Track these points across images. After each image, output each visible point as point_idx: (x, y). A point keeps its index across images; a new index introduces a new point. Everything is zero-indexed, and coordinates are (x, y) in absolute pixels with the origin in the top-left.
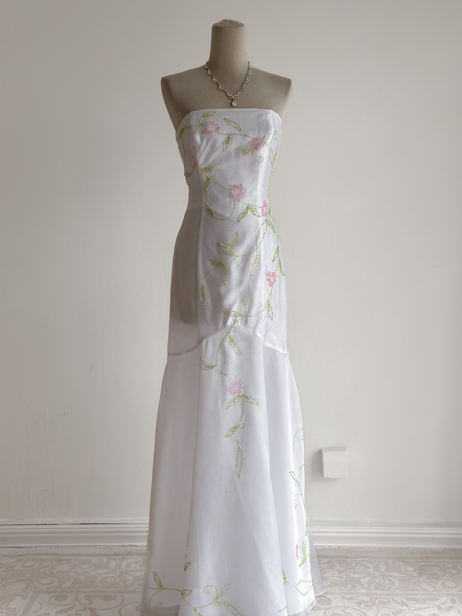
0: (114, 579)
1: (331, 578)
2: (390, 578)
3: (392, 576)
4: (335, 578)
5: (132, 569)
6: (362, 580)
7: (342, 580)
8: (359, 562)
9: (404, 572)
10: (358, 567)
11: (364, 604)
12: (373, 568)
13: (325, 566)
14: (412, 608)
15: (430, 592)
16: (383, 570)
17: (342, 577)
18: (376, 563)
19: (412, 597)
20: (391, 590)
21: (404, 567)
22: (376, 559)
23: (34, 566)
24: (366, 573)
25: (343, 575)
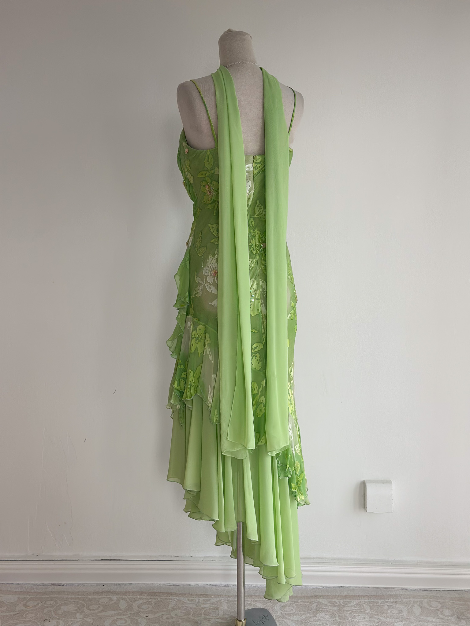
1: (363, 623)
2: (426, 624)
3: (428, 621)
6: (396, 625)
8: (391, 604)
9: (441, 616)
10: (391, 610)
12: (407, 612)
13: (353, 610)
16: (418, 614)
17: (374, 622)
18: (410, 606)
21: (441, 611)
23: (37, 605)
24: (400, 618)
25: (375, 619)
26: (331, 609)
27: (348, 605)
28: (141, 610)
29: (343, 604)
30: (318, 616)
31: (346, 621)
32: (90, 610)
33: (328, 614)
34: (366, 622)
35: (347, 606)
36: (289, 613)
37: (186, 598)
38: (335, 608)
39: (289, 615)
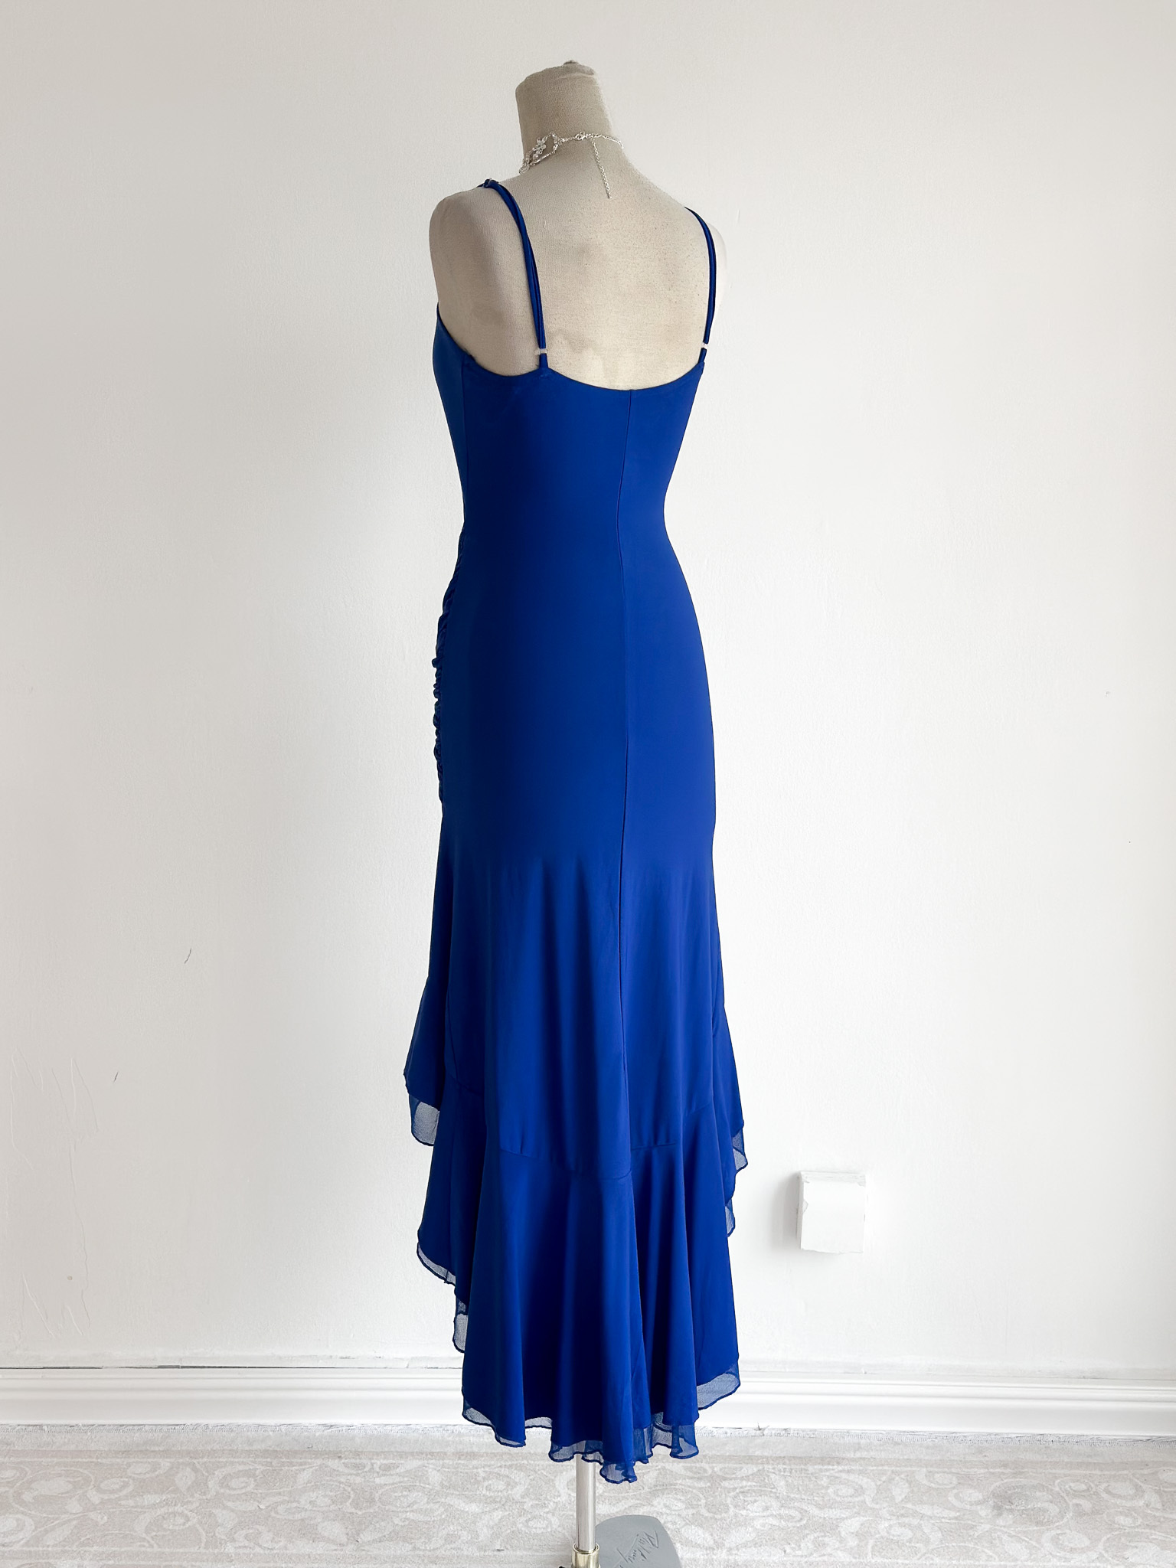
1: (761, 1521)
2: (915, 1522)
3: (922, 1516)
4: (771, 1521)
5: (232, 1492)
6: (843, 1526)
7: (790, 1525)
8: (837, 1475)
9: (956, 1503)
12: (875, 1492)
13: (746, 1487)
15: (1019, 1563)
16: (899, 1499)
17: (790, 1518)
18: (884, 1478)
21: (955, 1491)
22: (882, 1465)
24: (854, 1507)
25: (792, 1512)
26: (689, 1487)
27: (734, 1476)
29: (720, 1473)
30: (655, 1503)
31: (724, 1515)
33: (682, 1498)
34: (770, 1518)
35: (731, 1480)
37: (343, 1461)
38: (702, 1484)
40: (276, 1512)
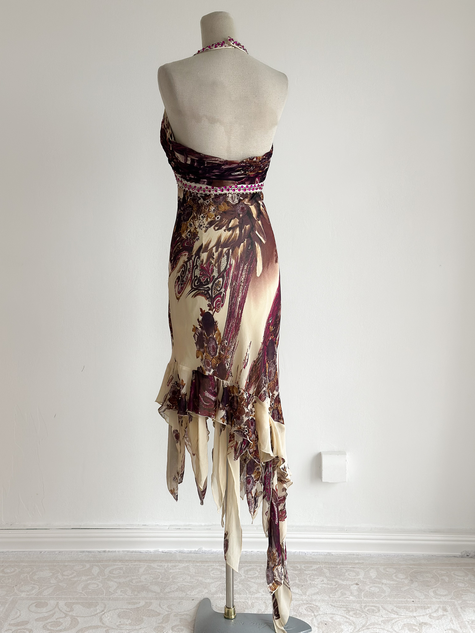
0: (96, 586)
1: (320, 585)
2: (380, 585)
3: (383, 584)
4: (324, 585)
5: (115, 575)
6: (352, 587)
7: (331, 587)
8: (349, 569)
9: (396, 579)
10: (349, 573)
11: (353, 612)
12: (364, 575)
13: (313, 573)
14: (402, 617)
15: (421, 600)
16: (373, 577)
17: (332, 584)
18: (367, 570)
19: (402, 605)
20: (381, 598)
21: (395, 574)
22: (367, 565)
23: (14, 572)
24: (356, 580)
25: (332, 582)
26: (292, 573)
27: (309, 569)
28: (113, 575)
29: (304, 568)
31: (306, 583)
32: (65, 575)
35: (308, 570)
36: (252, 576)
37: (156, 564)
39: (253, 578)
40: (132, 583)
